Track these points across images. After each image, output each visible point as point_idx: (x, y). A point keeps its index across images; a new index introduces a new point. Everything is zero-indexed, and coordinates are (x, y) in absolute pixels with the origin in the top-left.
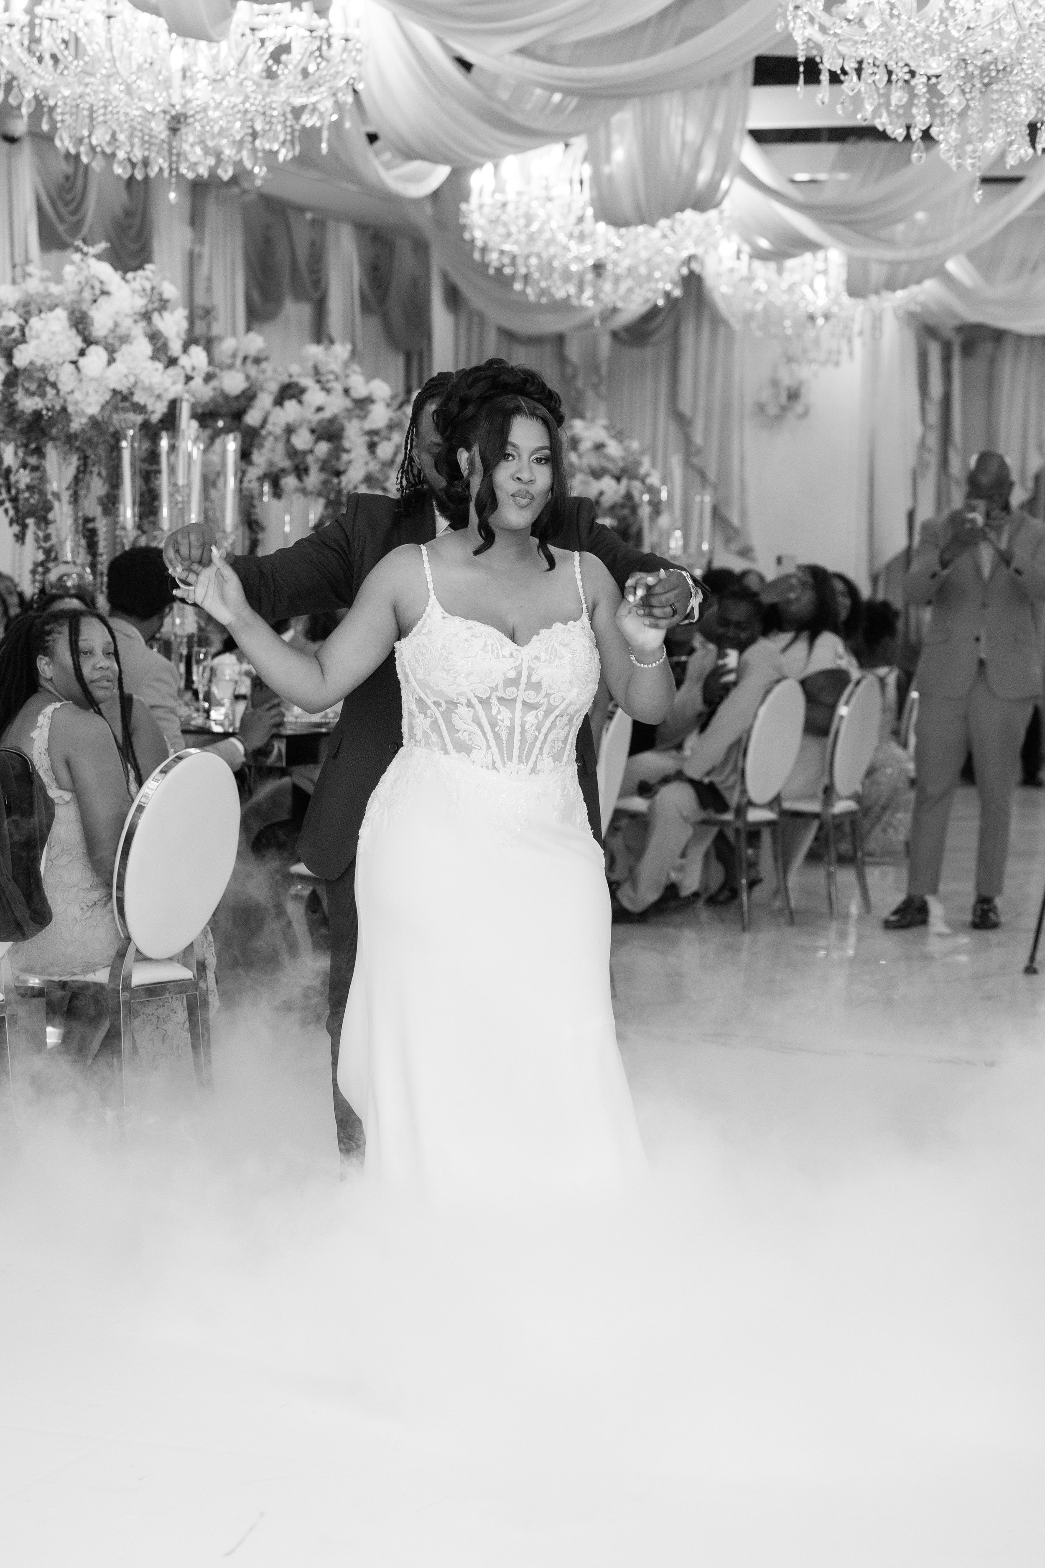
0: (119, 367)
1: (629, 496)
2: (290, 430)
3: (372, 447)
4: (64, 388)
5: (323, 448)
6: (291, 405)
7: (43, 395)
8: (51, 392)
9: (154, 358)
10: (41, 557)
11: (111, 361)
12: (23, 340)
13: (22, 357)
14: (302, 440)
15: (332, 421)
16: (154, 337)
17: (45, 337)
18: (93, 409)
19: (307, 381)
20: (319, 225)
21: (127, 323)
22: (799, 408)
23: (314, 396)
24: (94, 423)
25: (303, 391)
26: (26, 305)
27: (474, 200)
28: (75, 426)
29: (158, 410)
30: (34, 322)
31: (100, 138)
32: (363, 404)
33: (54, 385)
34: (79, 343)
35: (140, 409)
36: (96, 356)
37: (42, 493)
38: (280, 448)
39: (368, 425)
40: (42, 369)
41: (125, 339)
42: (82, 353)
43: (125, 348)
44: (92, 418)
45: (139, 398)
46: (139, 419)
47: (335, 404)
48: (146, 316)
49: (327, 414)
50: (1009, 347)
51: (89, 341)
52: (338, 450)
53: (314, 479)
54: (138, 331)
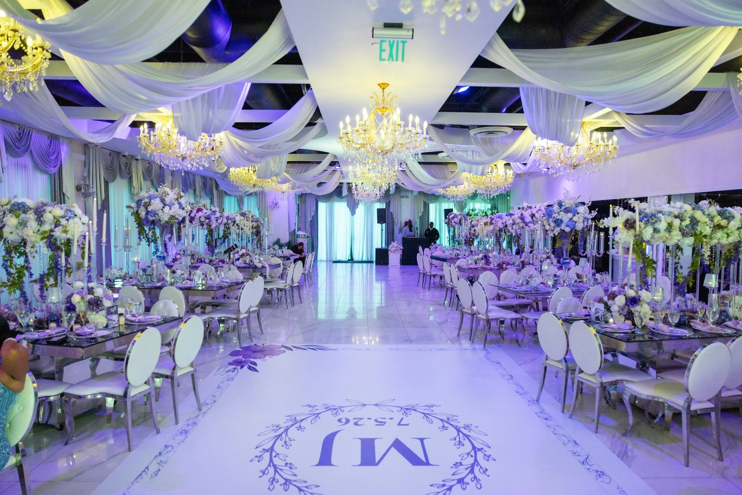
0: (172, 210)
1: (258, 225)
2: (200, 218)
3: (217, 220)
4: (160, 215)
5: (207, 221)
6: (200, 213)
7: (155, 217)
8: (157, 216)
9: (179, 208)
10: (155, 250)
11: (170, 209)
12: (150, 205)
13: (150, 209)
14: (203, 219)
15: (209, 215)
16: (179, 204)
17: (155, 204)
18: (166, 219)
19: (203, 208)
20: (194, 175)
21: (173, 201)
22: (277, 206)
23: (205, 211)
24: (167, 222)
25: (202, 210)
26: (150, 197)
27: (231, 173)
28: (162, 223)
29: (181, 219)
30: (152, 201)
31: (166, 162)
32: (214, 212)
33: (157, 214)
34: (163, 205)
35: (177, 219)
36: (167, 209)
37: (155, 237)
38: (198, 220)
39: (216, 216)
40: (155, 211)
41: (173, 204)
42: (164, 207)
43: (173, 206)
44: (166, 221)
45: (177, 217)
46: (177, 221)
47: (209, 212)
48: (177, 199)
49: (207, 214)
50: (308, 195)
51: (165, 205)
52: (210, 221)
53: (205, 226)
54: (176, 202)
